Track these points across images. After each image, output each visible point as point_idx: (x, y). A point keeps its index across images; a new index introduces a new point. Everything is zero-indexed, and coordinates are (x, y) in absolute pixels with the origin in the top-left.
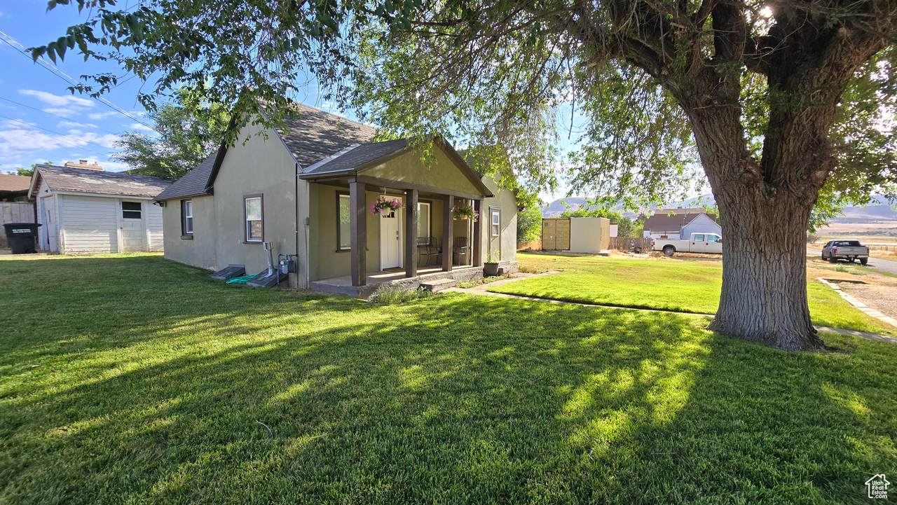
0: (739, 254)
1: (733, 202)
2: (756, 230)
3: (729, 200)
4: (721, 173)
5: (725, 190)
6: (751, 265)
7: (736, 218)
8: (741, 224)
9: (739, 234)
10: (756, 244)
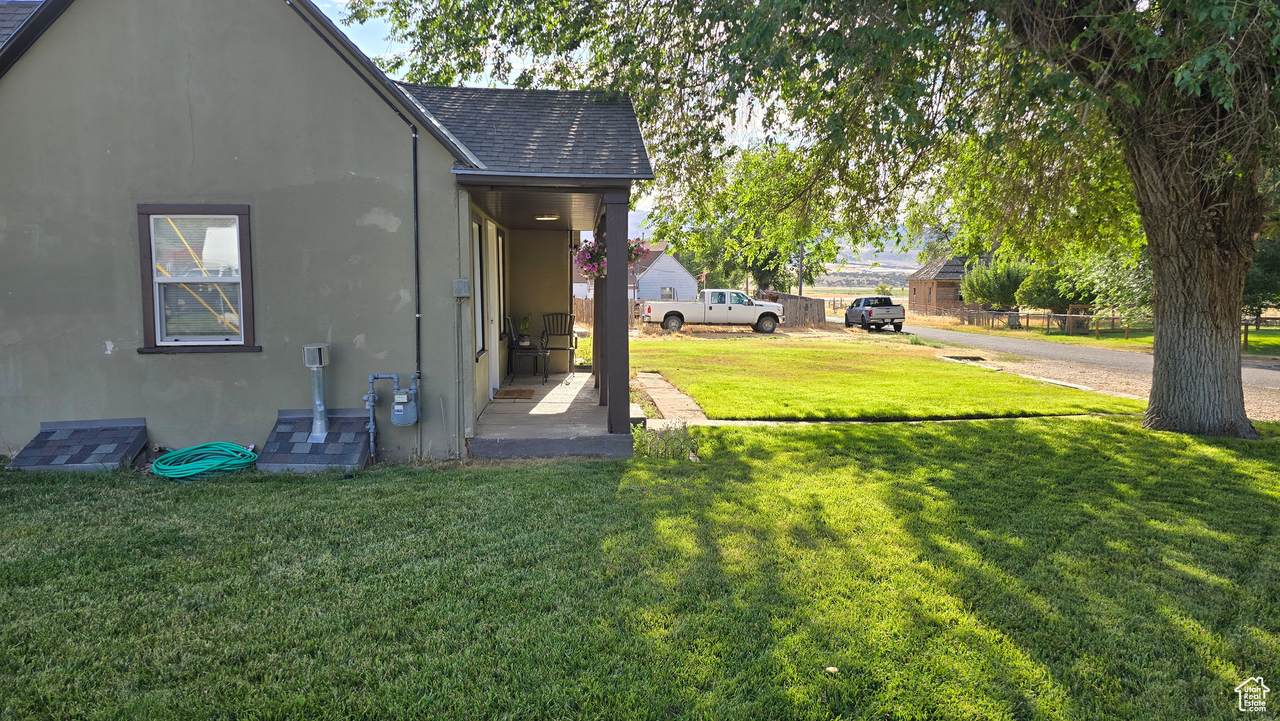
0: (1192, 331)
1: (1191, 266)
2: (1212, 302)
3: (1186, 264)
4: (1180, 229)
5: (1183, 251)
6: (1208, 345)
7: (1192, 286)
8: (1197, 294)
9: (1194, 306)
10: (1212, 318)
